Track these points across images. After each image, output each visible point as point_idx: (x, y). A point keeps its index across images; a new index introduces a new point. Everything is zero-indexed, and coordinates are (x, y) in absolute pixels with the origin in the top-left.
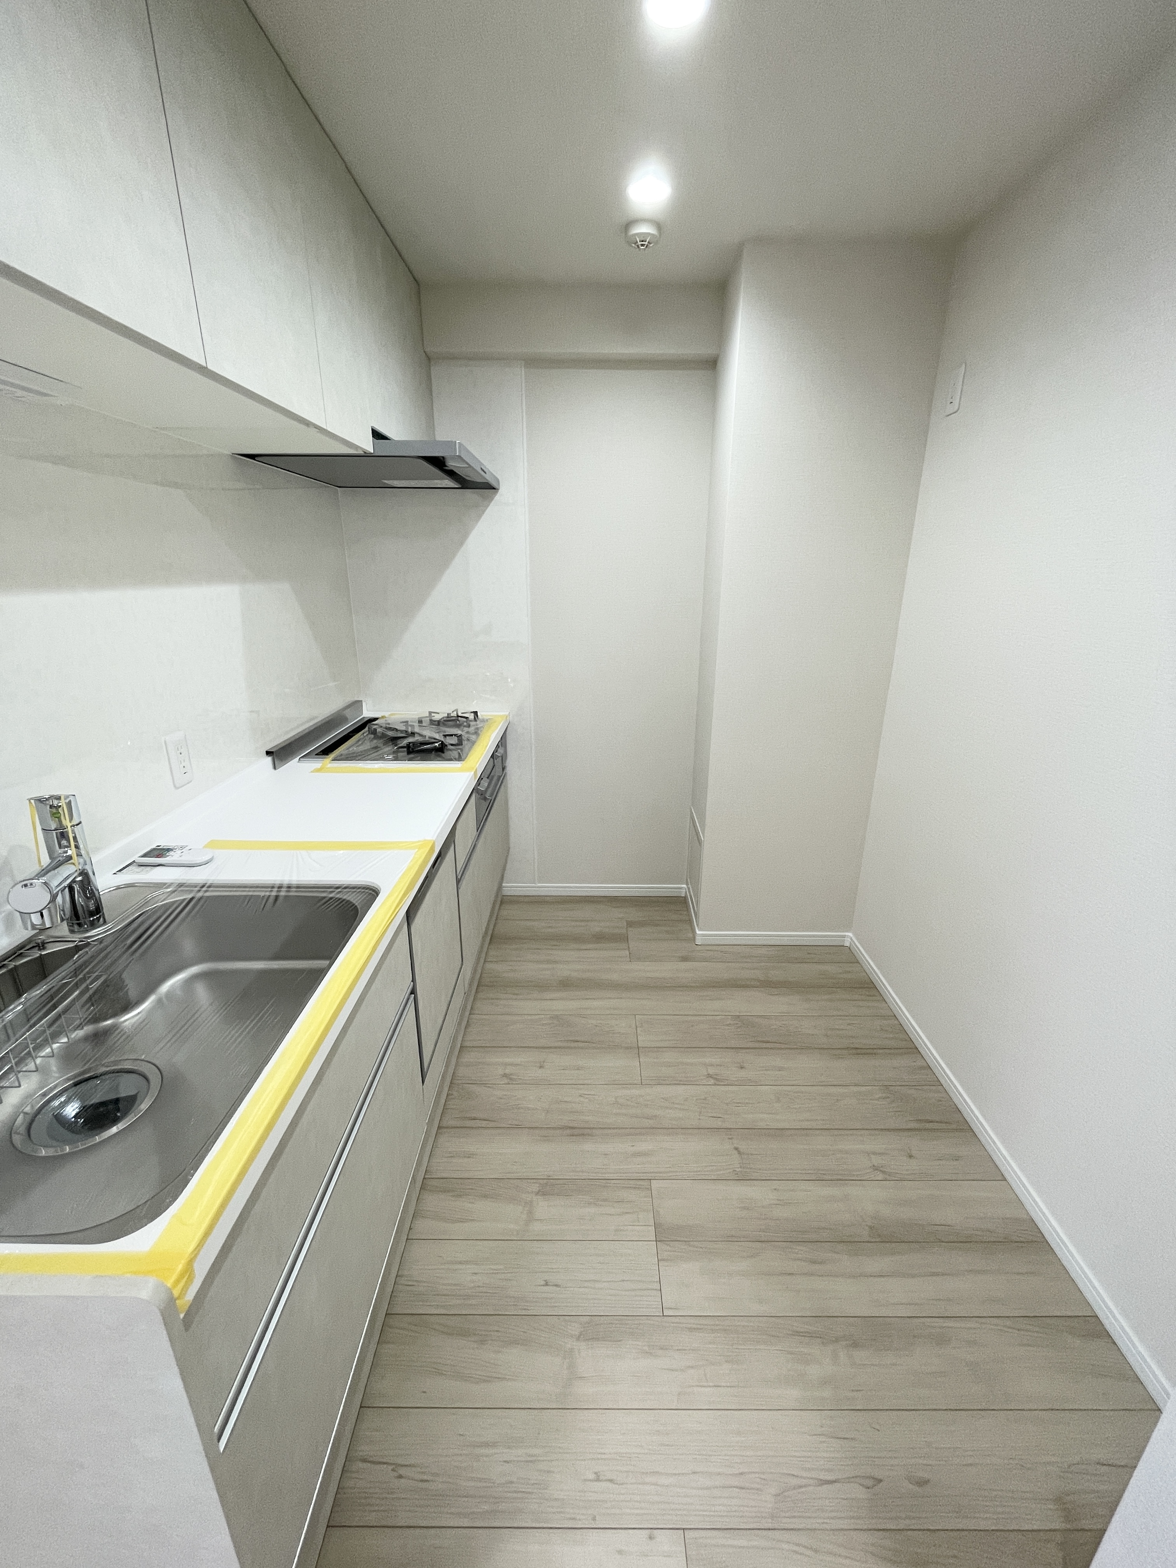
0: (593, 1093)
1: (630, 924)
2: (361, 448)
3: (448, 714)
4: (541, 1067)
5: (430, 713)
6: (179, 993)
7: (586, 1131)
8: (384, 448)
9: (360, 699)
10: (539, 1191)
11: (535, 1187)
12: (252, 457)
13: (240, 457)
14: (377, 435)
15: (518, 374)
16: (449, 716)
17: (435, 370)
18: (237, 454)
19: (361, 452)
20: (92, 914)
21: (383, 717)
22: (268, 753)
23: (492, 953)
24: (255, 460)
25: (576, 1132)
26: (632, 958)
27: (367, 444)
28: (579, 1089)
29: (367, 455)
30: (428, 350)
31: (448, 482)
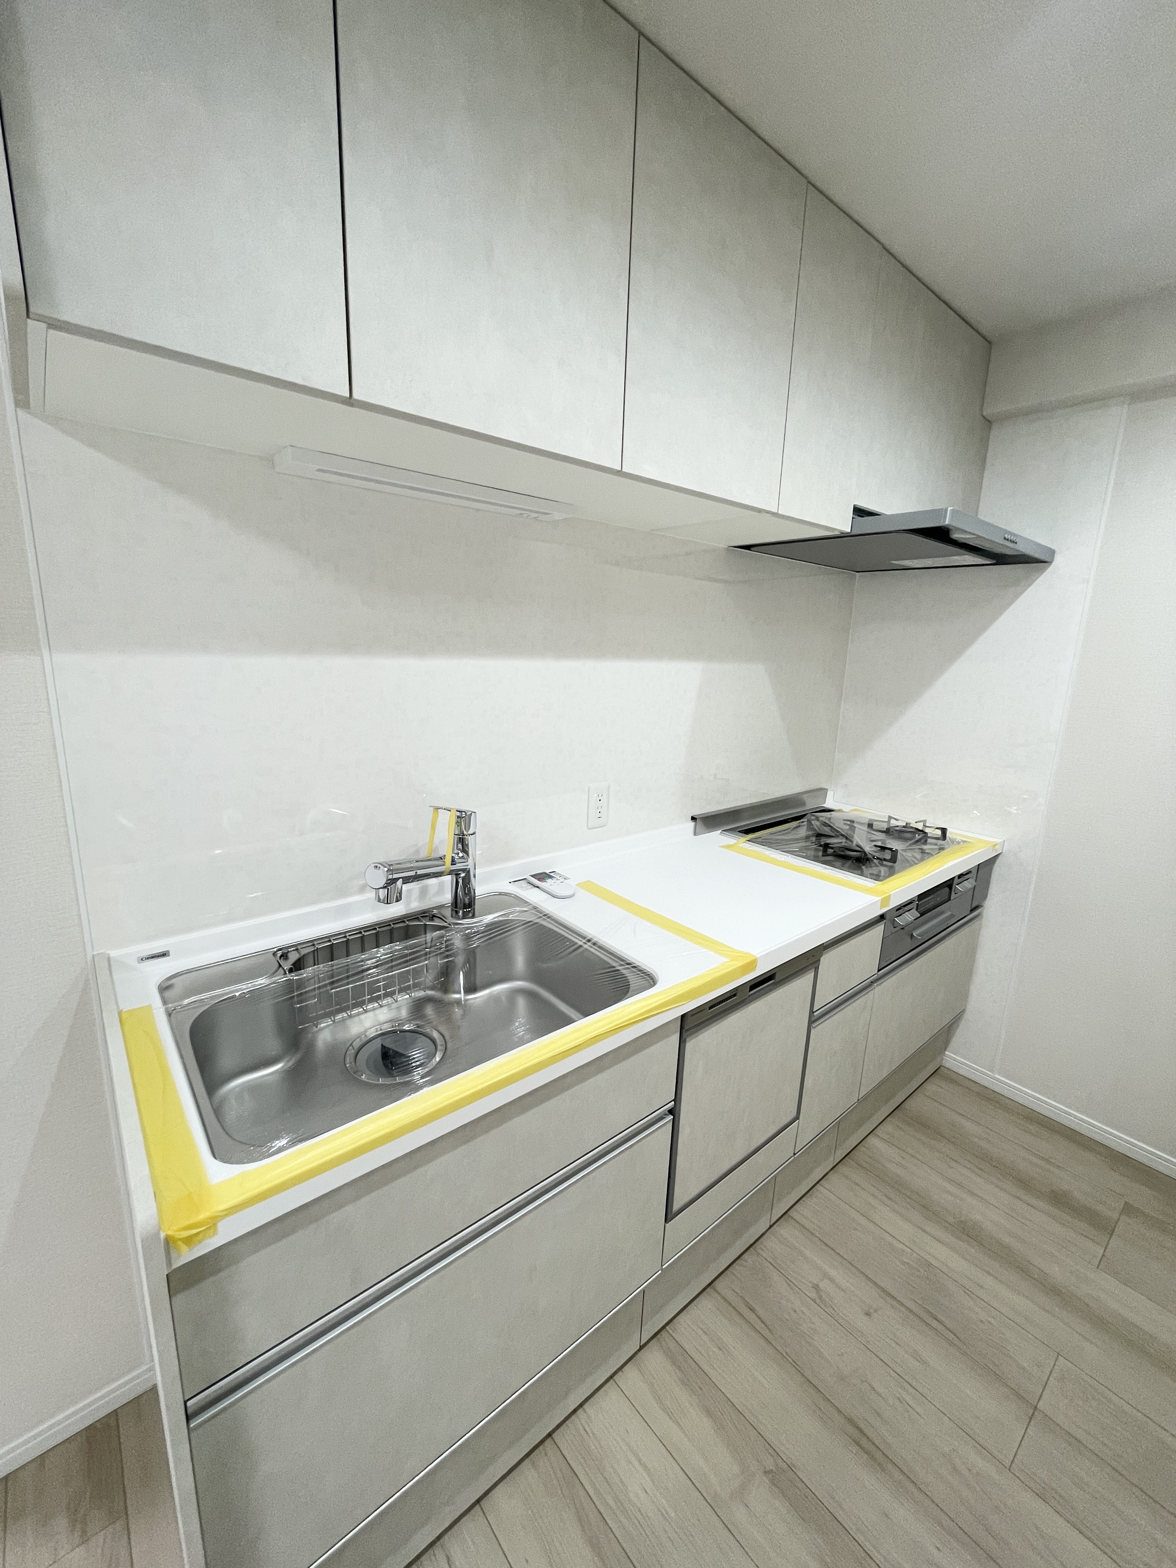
0: (918, 1409)
1: (1128, 1209)
2: (836, 529)
3: (907, 823)
4: (868, 1314)
5: (890, 818)
6: (503, 998)
7: (878, 1455)
8: (867, 525)
9: (823, 786)
10: (771, 1471)
11: (770, 1464)
12: (748, 547)
13: (739, 549)
14: (859, 512)
15: (1118, 413)
16: (908, 825)
17: (994, 433)
18: (732, 547)
19: (837, 533)
20: (465, 906)
21: (839, 811)
22: (693, 818)
23: (888, 1127)
24: (750, 550)
25: (864, 1442)
26: (1103, 1264)
27: (843, 523)
28: (904, 1388)
29: (843, 536)
30: (985, 414)
31: (970, 559)
